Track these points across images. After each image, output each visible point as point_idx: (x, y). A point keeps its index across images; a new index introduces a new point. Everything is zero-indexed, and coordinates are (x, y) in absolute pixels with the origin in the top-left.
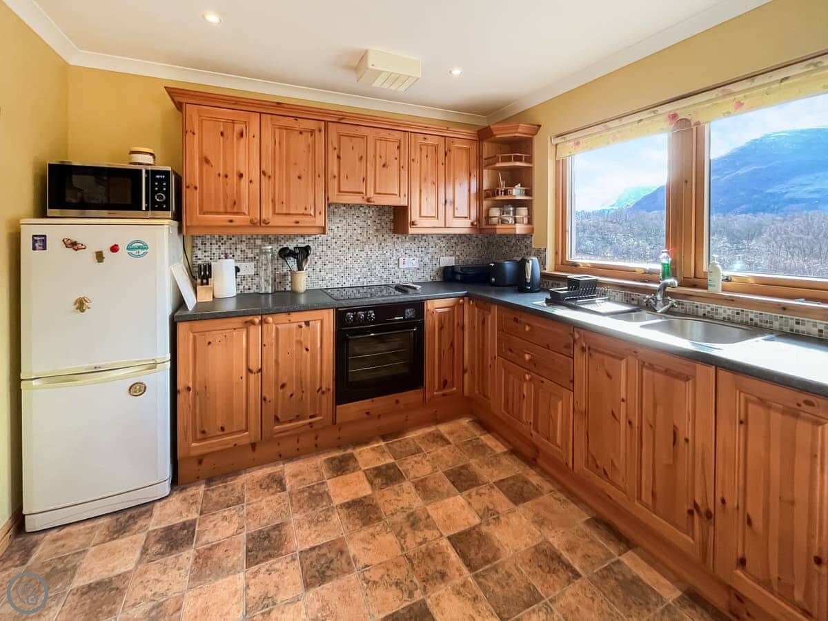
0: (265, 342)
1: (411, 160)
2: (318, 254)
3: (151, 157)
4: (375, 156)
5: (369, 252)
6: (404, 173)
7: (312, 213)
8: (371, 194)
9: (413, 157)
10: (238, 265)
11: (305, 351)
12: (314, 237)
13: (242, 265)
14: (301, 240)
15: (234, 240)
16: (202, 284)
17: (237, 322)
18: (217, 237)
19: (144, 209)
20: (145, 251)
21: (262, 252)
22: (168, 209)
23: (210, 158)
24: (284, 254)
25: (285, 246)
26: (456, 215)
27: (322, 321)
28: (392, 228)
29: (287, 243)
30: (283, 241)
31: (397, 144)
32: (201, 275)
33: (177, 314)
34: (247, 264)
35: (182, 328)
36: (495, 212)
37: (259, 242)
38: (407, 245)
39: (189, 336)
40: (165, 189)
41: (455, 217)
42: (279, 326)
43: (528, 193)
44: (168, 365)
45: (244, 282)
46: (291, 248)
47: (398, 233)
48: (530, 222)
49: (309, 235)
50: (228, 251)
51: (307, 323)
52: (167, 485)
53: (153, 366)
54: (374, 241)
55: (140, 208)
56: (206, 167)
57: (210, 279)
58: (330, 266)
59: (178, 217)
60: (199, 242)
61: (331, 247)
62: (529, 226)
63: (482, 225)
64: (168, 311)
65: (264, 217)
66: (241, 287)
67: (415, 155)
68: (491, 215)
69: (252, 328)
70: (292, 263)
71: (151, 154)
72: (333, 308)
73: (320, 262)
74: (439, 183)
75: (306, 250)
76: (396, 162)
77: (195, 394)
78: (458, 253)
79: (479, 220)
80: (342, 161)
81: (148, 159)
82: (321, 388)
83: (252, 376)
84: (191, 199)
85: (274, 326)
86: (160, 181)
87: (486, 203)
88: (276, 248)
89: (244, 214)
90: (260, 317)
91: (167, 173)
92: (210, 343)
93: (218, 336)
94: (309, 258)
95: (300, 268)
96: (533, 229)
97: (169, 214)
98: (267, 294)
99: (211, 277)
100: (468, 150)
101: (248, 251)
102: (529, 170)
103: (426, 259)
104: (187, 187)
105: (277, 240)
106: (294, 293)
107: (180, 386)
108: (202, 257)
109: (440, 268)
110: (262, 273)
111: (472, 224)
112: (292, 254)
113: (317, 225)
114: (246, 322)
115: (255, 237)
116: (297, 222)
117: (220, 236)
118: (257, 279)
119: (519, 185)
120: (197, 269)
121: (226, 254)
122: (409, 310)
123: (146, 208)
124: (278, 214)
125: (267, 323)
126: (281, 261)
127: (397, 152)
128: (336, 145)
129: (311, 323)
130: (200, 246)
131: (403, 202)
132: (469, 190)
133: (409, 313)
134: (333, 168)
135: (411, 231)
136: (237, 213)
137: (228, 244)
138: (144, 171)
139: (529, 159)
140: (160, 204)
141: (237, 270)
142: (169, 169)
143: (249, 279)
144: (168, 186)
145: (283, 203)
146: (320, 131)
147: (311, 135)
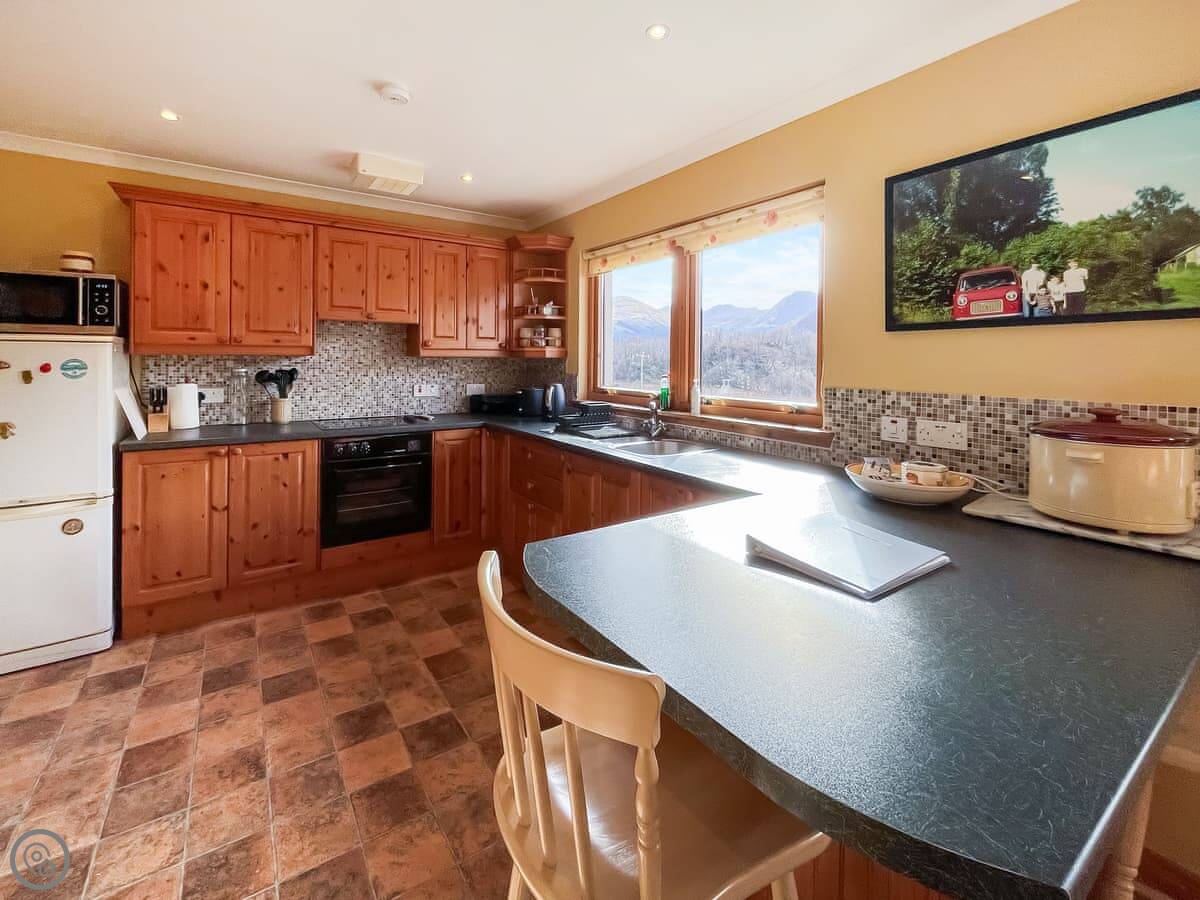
0: (233, 476)
1: (423, 272)
2: (308, 379)
3: (89, 263)
4: (377, 265)
5: (375, 378)
6: (415, 287)
7: (297, 330)
8: (372, 309)
9: (426, 267)
10: (202, 390)
11: (282, 487)
12: (303, 358)
13: (207, 392)
14: (286, 362)
15: (198, 361)
16: (155, 412)
17: (199, 452)
18: (175, 357)
19: (81, 322)
20: (84, 371)
21: (234, 376)
22: (111, 324)
23: (166, 265)
24: (263, 378)
25: (265, 369)
26: (480, 335)
27: (304, 453)
28: (405, 349)
29: (269, 366)
30: (261, 363)
31: (405, 253)
32: (154, 401)
33: (122, 443)
34: (216, 390)
35: (129, 460)
36: (527, 333)
37: (230, 364)
38: (424, 370)
39: (137, 469)
40: (107, 301)
41: (478, 338)
42: (250, 458)
43: (561, 312)
44: (111, 499)
45: (211, 412)
46: (272, 371)
47: (412, 356)
48: (563, 344)
49: (297, 356)
50: (190, 375)
51: (286, 456)
52: (109, 636)
53: (92, 500)
54: (382, 364)
55: (75, 322)
56: (160, 276)
57: (164, 407)
58: (323, 393)
59: (123, 332)
60: (150, 362)
61: (326, 371)
62: (561, 349)
63: (512, 347)
64: (111, 440)
65: (234, 334)
66: (207, 418)
67: (429, 265)
68: (521, 335)
69: (217, 461)
70: (273, 389)
71: (90, 259)
72: (317, 439)
73: (310, 389)
74: (460, 297)
75: (292, 375)
76: (404, 274)
77: (145, 533)
78: (489, 380)
79: (508, 341)
80: (335, 269)
81: (85, 265)
82: (302, 529)
83: (216, 515)
84: (140, 312)
85: (244, 458)
86: (102, 291)
87: (516, 323)
88: (253, 371)
89: (209, 330)
90: (227, 448)
91: (110, 283)
92: (163, 476)
93: (173, 469)
94: (294, 382)
95: (283, 395)
96: (566, 352)
97: (114, 329)
98: (240, 425)
99: (166, 403)
100: (495, 261)
101: (217, 375)
102: (562, 287)
103: (449, 387)
104: (137, 298)
105: (254, 361)
106: (276, 424)
107: (126, 524)
108: (154, 380)
109: (467, 397)
110: (235, 401)
111: (500, 345)
112: (272, 378)
113: (303, 344)
114: (210, 453)
115: (225, 357)
116: (278, 341)
117: (178, 357)
118: (228, 408)
119: (552, 303)
120: (148, 396)
121: (186, 377)
122: (412, 442)
123: (84, 321)
124: (254, 331)
125: (236, 454)
126: (259, 386)
127: (405, 261)
128: (327, 252)
129: (290, 455)
130: (152, 367)
131: (414, 319)
132: (497, 307)
133: (413, 445)
134: (324, 277)
135: (423, 353)
136: (201, 330)
137: (189, 367)
138: (81, 280)
139: (562, 275)
140: (102, 318)
141: (201, 396)
142: (114, 277)
143: (217, 409)
144: (111, 297)
145: (259, 319)
146: (307, 236)
147: (297, 241)
